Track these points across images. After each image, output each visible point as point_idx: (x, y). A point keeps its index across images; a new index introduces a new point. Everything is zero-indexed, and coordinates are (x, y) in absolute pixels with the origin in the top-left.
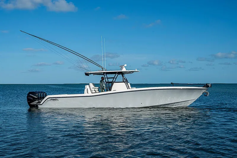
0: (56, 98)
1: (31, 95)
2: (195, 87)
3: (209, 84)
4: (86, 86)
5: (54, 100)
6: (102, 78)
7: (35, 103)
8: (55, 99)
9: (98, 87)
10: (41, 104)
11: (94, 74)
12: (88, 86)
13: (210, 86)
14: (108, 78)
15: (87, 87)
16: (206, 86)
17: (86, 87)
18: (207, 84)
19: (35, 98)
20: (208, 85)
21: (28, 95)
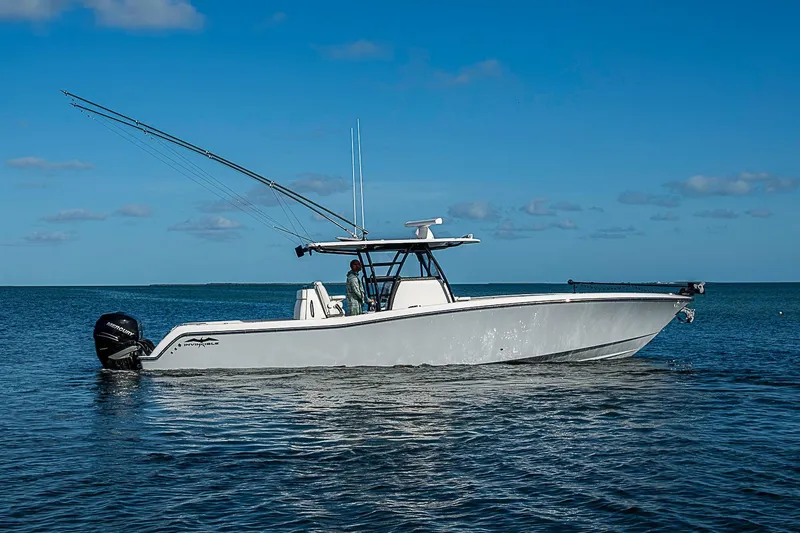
0: (208, 337)
1: (112, 325)
2: (645, 292)
3: (698, 283)
4: (304, 291)
5: (201, 341)
6: (353, 263)
7: (124, 354)
8: (205, 337)
9: (344, 297)
10: (151, 356)
11: (326, 250)
12: (312, 292)
13: (702, 290)
14: (371, 266)
15: (310, 295)
16: (689, 289)
17: (304, 297)
18: (691, 285)
19: (127, 336)
20: (695, 286)
21: (101, 327)
